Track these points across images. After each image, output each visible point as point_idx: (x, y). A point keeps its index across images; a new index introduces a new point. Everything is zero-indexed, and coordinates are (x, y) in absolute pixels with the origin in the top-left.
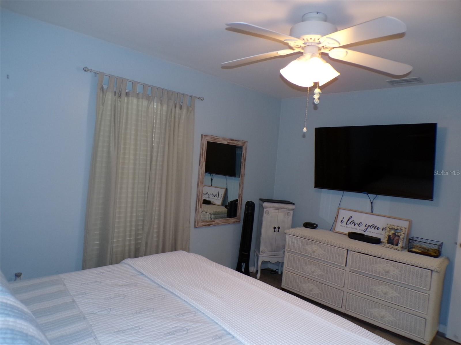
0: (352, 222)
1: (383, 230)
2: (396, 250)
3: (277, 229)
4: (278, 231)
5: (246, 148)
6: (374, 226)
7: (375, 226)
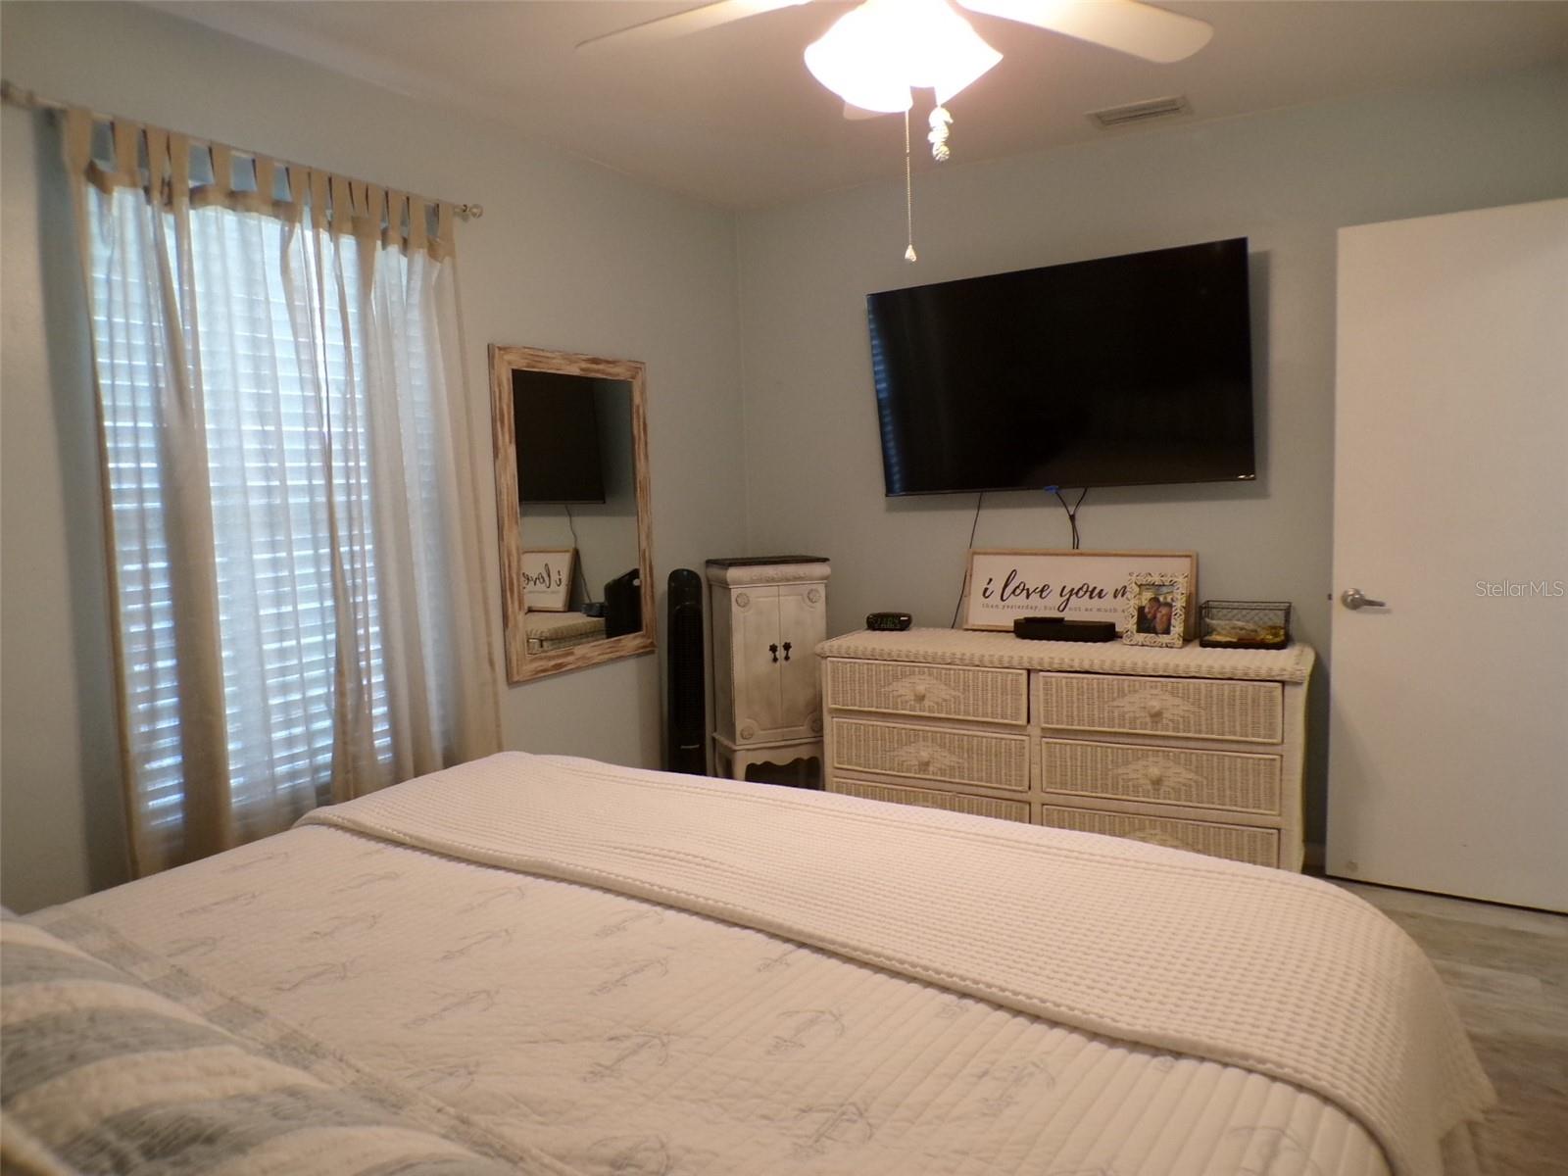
0: (1018, 587)
1: (1115, 597)
2: (1167, 647)
3: (781, 653)
4: (787, 658)
5: (643, 384)
6: (1088, 587)
7: (1090, 589)
